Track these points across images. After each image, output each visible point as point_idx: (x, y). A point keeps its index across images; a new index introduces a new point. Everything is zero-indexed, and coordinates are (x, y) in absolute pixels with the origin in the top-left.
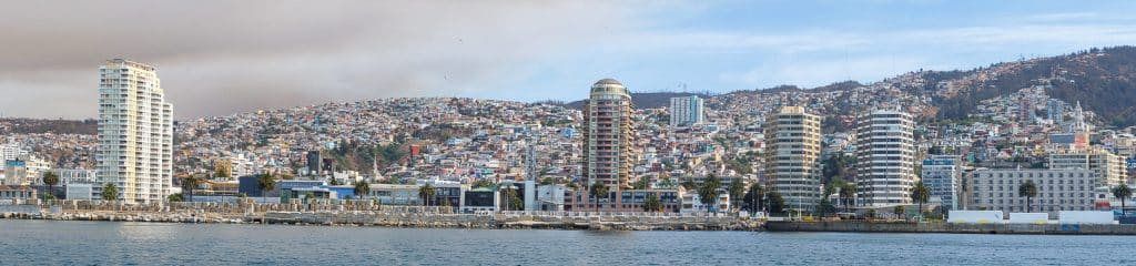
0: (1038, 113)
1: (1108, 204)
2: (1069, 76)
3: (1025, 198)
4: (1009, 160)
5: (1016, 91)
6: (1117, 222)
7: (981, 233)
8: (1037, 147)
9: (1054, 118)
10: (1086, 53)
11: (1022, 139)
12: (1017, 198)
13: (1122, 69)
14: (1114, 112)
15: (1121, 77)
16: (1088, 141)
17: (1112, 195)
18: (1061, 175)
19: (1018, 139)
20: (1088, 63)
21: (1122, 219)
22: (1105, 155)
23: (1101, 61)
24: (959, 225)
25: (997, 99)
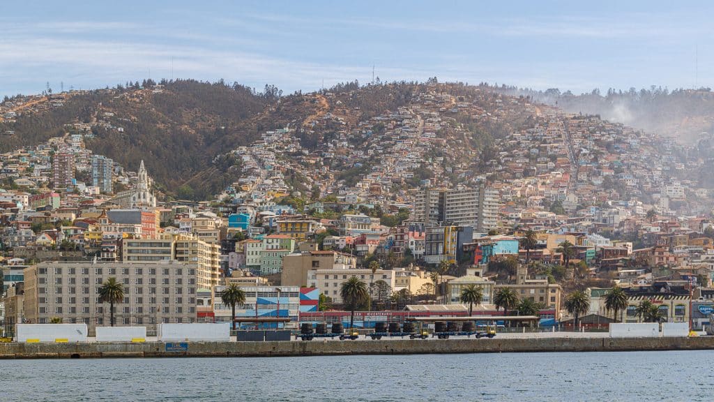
0: (80, 177)
1: (211, 314)
2: (115, 121)
3: (107, 305)
4: (53, 248)
5: (45, 140)
6: (234, 339)
7: (60, 357)
8: (91, 228)
9: (101, 185)
10: (137, 86)
11: (67, 216)
12: (93, 305)
13: (187, 116)
14: (177, 179)
15: (184, 127)
16: (158, 221)
17: (219, 300)
18: (153, 271)
19: (62, 216)
20: (141, 102)
21: (241, 336)
22: (194, 243)
23: (157, 99)
24: (33, 347)
25: (18, 152)
